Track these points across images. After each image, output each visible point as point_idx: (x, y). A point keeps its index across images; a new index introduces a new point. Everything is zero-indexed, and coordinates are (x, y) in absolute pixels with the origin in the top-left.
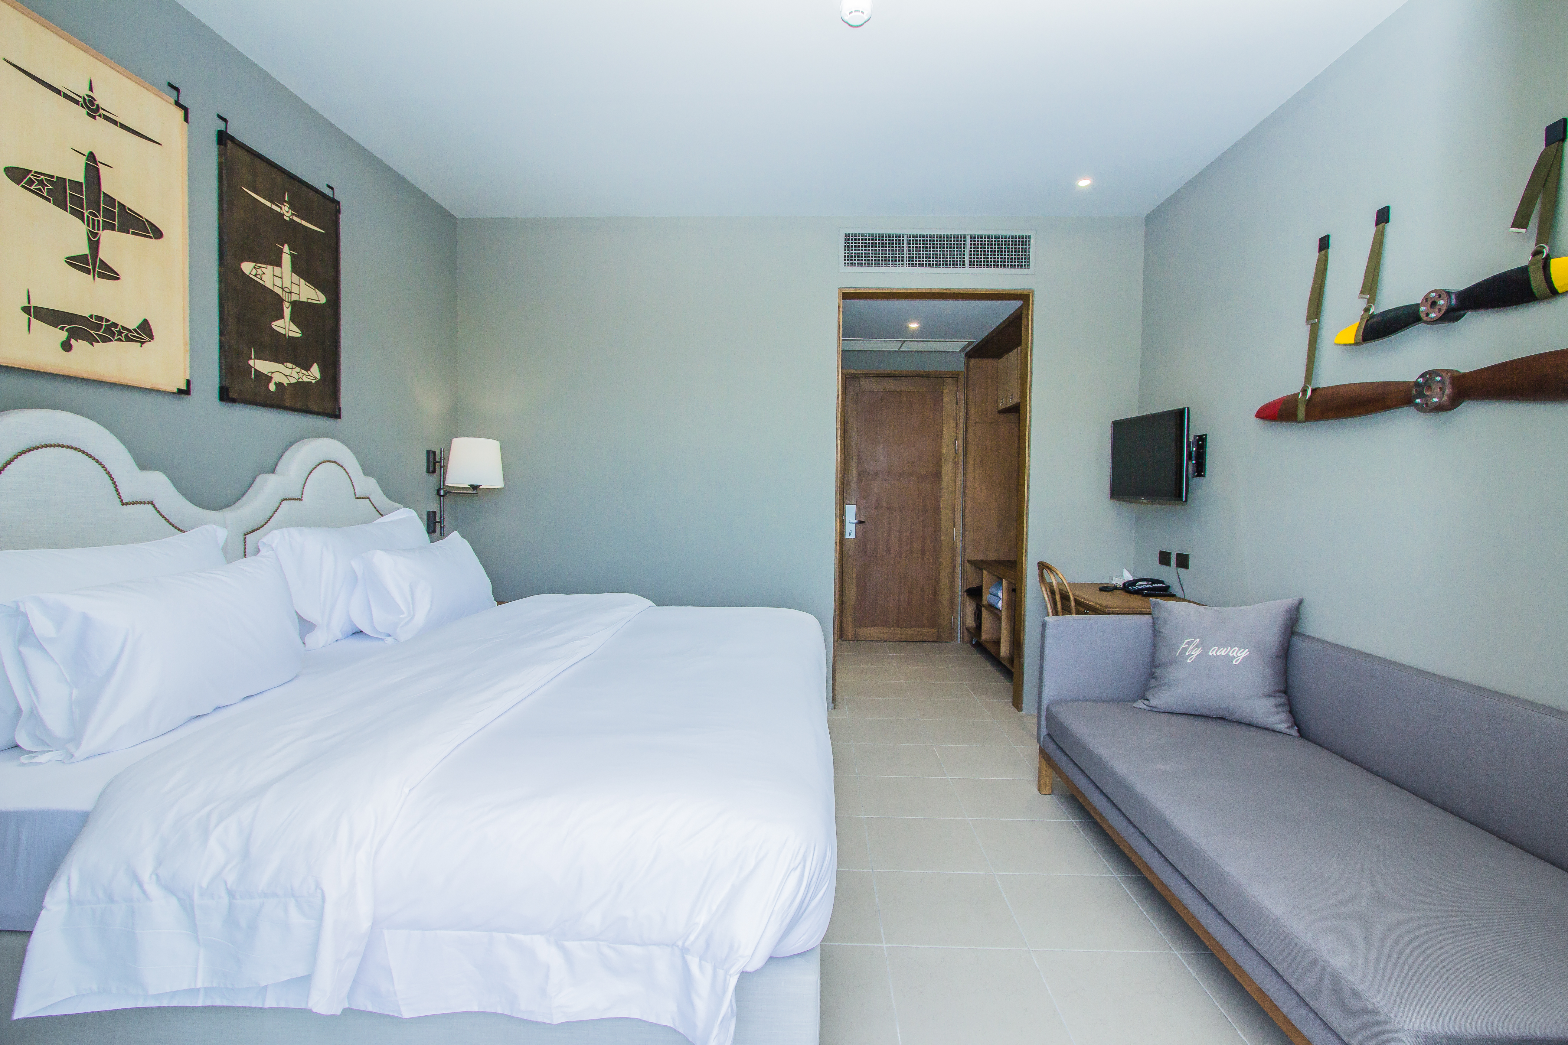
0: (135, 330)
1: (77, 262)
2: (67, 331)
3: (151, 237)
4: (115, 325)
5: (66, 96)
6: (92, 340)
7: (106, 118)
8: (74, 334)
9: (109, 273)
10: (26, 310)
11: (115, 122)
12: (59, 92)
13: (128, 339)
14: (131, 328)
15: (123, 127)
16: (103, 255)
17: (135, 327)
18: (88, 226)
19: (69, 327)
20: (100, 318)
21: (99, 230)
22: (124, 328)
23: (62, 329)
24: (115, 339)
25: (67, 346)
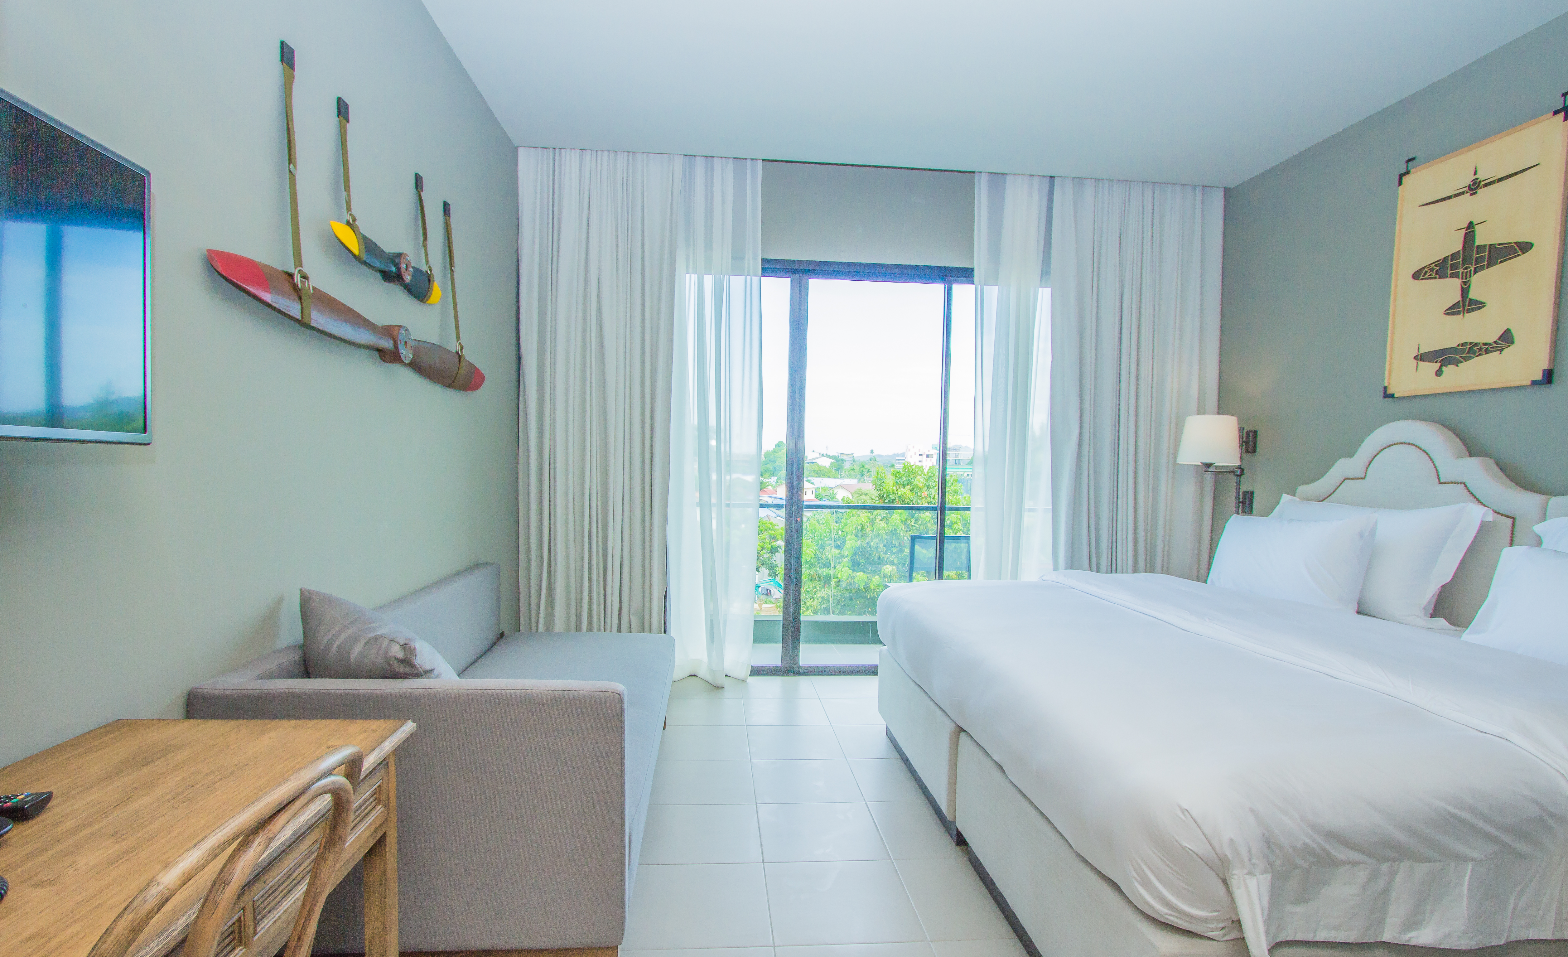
0: (1495, 342)
1: (1452, 311)
2: (1440, 362)
3: (1519, 255)
4: (1476, 344)
5: (1456, 195)
6: (1456, 363)
7: (1485, 185)
8: (1443, 363)
9: (1476, 305)
10: (1416, 358)
11: (1493, 183)
12: (1449, 198)
13: (1487, 352)
14: (1491, 341)
15: (1500, 180)
16: (1472, 295)
17: (1495, 338)
18: (1462, 279)
19: (1441, 359)
20: (1463, 344)
21: (1470, 277)
22: (1484, 344)
23: (1436, 362)
24: (1476, 355)
25: (1439, 373)
